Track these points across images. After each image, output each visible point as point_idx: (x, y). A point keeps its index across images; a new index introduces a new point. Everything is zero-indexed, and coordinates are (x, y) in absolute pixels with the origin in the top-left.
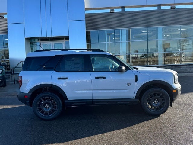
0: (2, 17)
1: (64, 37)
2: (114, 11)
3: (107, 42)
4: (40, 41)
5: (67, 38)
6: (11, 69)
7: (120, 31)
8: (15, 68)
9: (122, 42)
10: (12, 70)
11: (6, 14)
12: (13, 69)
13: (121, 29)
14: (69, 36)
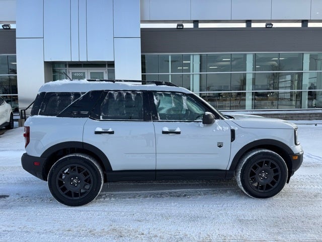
0: (8, 27)
1: (107, 63)
2: (183, 26)
3: (172, 72)
4: (68, 68)
5: (111, 64)
6: (21, 110)
7: (192, 57)
8: (27, 108)
9: (193, 74)
10: (23, 111)
11: (14, 22)
12: (25, 110)
13: (193, 55)
14: (114, 62)
